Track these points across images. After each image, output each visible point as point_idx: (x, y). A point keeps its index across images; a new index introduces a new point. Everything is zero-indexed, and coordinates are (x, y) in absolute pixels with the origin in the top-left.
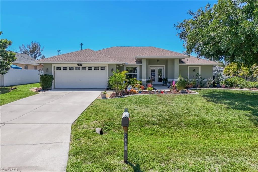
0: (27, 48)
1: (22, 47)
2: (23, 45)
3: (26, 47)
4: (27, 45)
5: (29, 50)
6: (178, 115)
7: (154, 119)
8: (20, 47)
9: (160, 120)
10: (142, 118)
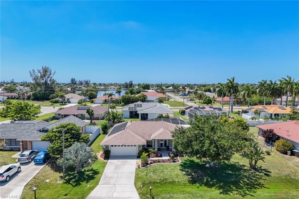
0: (38, 73)
1: (32, 73)
2: (33, 71)
3: (36, 71)
4: (38, 69)
5: (39, 75)
6: (166, 179)
7: (158, 181)
8: (30, 72)
9: (160, 181)
10: (154, 181)
